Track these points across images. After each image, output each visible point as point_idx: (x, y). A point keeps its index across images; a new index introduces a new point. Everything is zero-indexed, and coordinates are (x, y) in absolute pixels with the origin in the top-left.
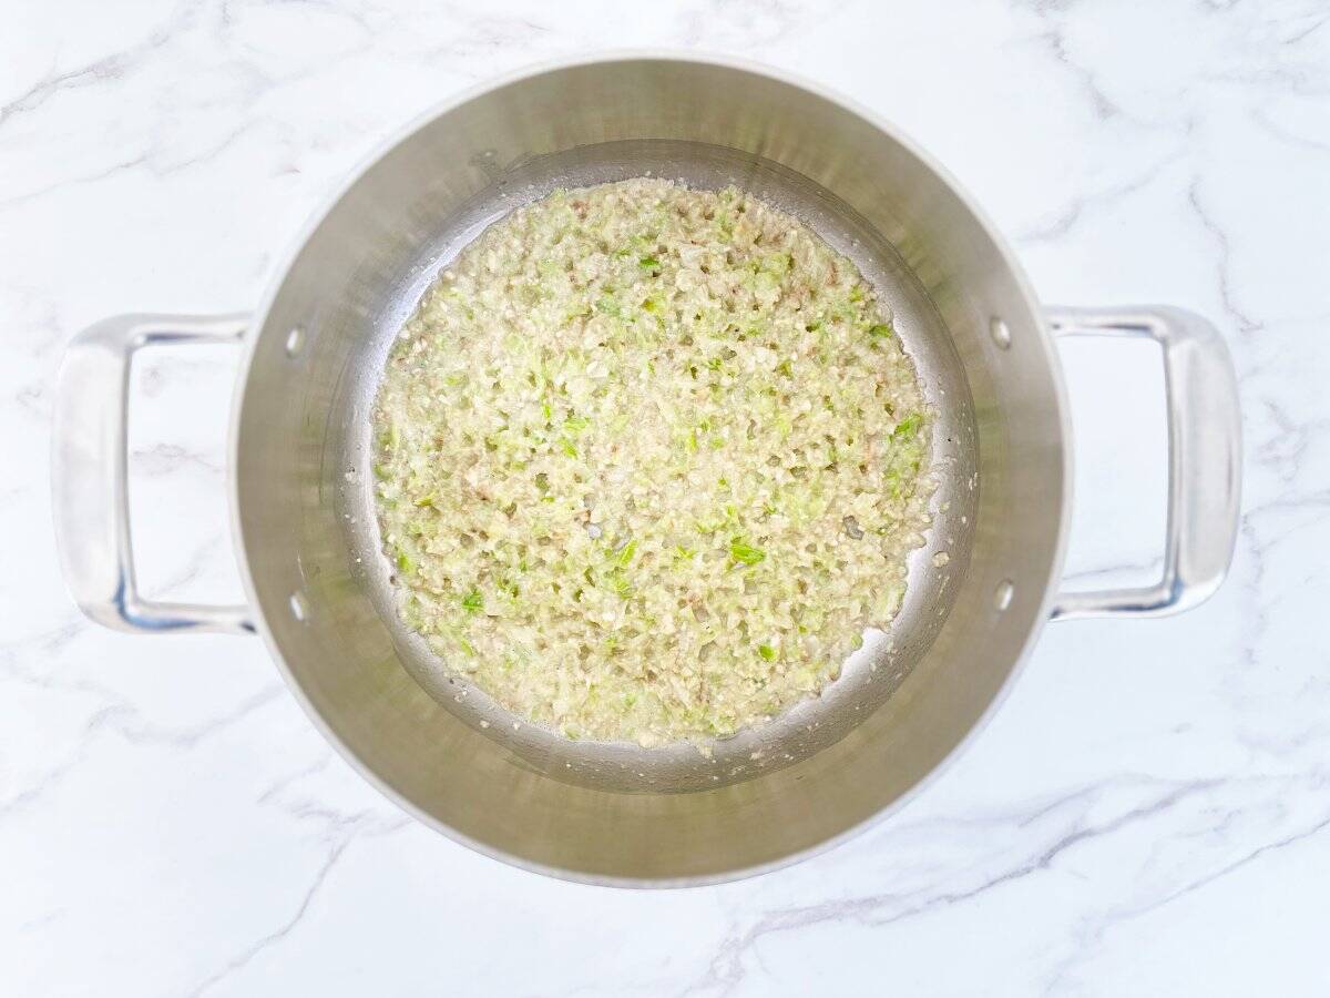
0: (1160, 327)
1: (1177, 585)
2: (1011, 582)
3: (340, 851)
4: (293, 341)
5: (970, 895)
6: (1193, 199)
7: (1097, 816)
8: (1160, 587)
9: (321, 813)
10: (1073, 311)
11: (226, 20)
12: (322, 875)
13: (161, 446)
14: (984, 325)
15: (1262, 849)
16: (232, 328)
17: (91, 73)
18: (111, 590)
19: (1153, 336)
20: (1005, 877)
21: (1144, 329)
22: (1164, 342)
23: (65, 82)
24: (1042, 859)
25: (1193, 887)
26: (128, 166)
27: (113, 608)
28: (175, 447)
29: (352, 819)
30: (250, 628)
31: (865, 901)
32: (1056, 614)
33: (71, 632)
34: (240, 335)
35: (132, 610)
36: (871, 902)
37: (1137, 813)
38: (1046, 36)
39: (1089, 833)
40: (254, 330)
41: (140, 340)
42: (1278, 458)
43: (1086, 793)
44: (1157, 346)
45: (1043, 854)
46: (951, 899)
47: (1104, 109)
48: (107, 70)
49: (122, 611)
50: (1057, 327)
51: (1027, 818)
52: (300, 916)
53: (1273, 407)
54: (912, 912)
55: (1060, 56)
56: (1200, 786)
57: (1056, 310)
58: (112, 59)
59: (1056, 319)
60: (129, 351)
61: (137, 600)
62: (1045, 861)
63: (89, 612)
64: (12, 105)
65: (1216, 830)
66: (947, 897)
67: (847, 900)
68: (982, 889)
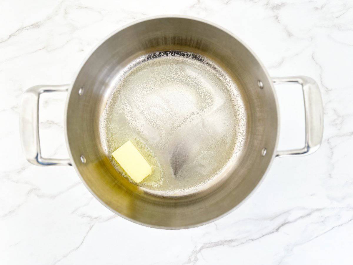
0: (300, 81)
1: (308, 147)
2: (265, 149)
3: (92, 227)
4: (80, 91)
5: (258, 239)
6: (313, 58)
7: (291, 218)
8: (304, 148)
9: (87, 216)
10: (278, 78)
11: (66, 13)
12: (88, 233)
13: (48, 121)
15: (335, 227)
16: (65, 88)
17: (32, 26)
18: (35, 155)
19: (299, 83)
20: (267, 234)
22: (302, 85)
23: (25, 29)
24: (276, 229)
25: (317, 237)
26: (41, 49)
27: (35, 160)
28: (51, 121)
29: (95, 218)
30: (70, 165)
31: (230, 241)
32: (277, 156)
33: (23, 169)
34: (67, 90)
35: (40, 160)
36: (231, 241)
37: (301, 217)
38: (275, 16)
39: (289, 222)
40: (70, 88)
41: (42, 91)
42: (336, 124)
43: (288, 212)
45: (277, 228)
46: (253, 240)
47: (290, 35)
48: (36, 26)
49: (37, 160)
50: (275, 82)
51: (272, 219)
52: (82, 244)
53: (335, 111)
54: (243, 243)
55: (278, 21)
56: (318, 210)
57: (274, 78)
58: (37, 23)
59: (274, 80)
60: (39, 94)
61: (41, 157)
62: (277, 230)
63: (29, 161)
64: (12, 34)
65: (322, 222)
66: (251, 239)
67: (225, 240)
68: (261, 237)
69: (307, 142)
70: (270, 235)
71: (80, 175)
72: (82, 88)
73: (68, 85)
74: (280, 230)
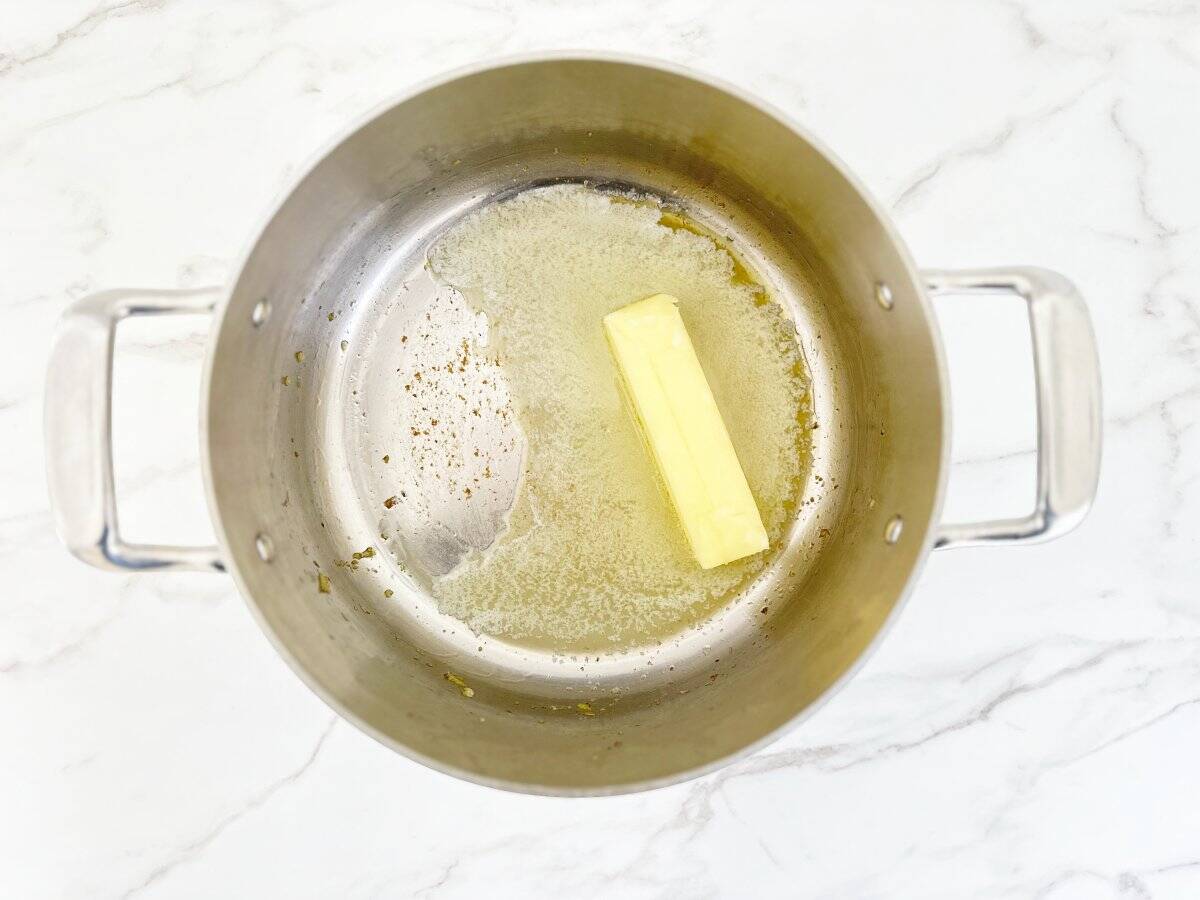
0: (1023, 284)
1: (1048, 515)
2: (899, 517)
4: (258, 313)
5: (917, 744)
6: (1114, 119)
7: (1032, 673)
8: (1033, 517)
10: (947, 274)
14: (870, 289)
15: (1181, 704)
16: (203, 301)
18: (97, 534)
19: (1019, 294)
20: (949, 728)
21: (1010, 287)
22: (1028, 297)
24: (982, 711)
25: (1120, 738)
26: (168, 86)
27: (98, 551)
30: (220, 567)
31: (822, 749)
32: (940, 543)
34: (212, 307)
35: (114, 549)
36: (828, 750)
37: (1068, 671)
39: (1024, 689)
40: (223, 300)
41: (124, 312)
43: (1022, 653)
44: (1023, 302)
45: (983, 708)
46: (900, 748)
49: (105, 552)
50: (933, 287)
51: (969, 674)
52: (312, 760)
54: (864, 760)
56: (1125, 646)
57: (933, 273)
59: (932, 281)
60: (114, 321)
61: (119, 541)
62: (985, 713)
63: (76, 552)
65: (1139, 686)
66: (896, 746)
67: (805, 748)
68: (928, 739)
69: (1043, 494)
70: (958, 731)
71: (253, 605)
72: (264, 301)
73: (216, 289)
74: (996, 713)
